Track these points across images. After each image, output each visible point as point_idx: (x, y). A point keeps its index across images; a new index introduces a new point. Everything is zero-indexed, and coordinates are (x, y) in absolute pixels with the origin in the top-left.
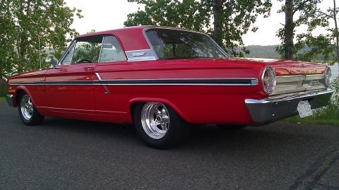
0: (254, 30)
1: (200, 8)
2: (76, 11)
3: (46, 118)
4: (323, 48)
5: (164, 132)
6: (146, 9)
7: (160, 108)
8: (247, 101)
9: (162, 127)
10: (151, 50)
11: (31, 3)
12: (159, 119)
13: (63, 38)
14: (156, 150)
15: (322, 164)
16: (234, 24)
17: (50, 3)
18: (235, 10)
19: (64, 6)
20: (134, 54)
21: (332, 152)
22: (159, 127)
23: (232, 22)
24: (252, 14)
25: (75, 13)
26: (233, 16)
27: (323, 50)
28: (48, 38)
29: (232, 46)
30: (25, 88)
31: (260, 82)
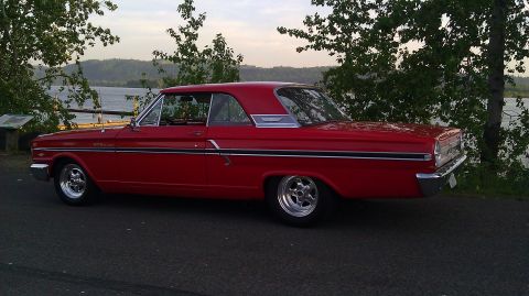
8: (418, 176)
10: (289, 115)
20: (264, 119)
30: (75, 156)
31: (434, 156)
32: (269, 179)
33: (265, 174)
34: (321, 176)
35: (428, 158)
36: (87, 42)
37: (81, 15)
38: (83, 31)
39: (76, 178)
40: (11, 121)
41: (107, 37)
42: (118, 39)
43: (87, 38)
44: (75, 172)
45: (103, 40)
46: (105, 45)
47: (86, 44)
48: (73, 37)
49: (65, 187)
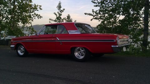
8: (112, 46)
20: (71, 32)
25: (38, 7)
30: (21, 43)
31: (116, 41)
32: (72, 48)
33: (71, 47)
34: (86, 47)
35: (115, 41)
36: (34, 18)
37: (32, 11)
38: (33, 15)
39: (22, 49)
40: (10, 37)
41: (39, 17)
42: (42, 17)
43: (34, 17)
44: (22, 48)
45: (38, 17)
46: (38, 19)
47: (33, 19)
48: (30, 16)
49: (19, 52)
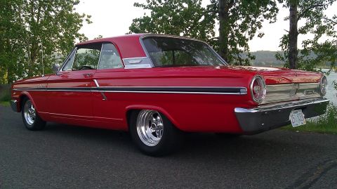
0: (261, 36)
1: (205, 14)
2: (86, 17)
3: (48, 123)
4: (329, 55)
5: (159, 139)
6: (152, 14)
7: (155, 116)
8: (237, 110)
9: (157, 134)
10: (147, 58)
11: (42, 9)
12: (154, 126)
13: (71, 44)
14: (150, 157)
15: (313, 175)
16: (240, 31)
17: (60, 9)
18: (241, 16)
19: (73, 12)
20: (130, 62)
21: (325, 162)
22: (154, 134)
23: (237, 28)
24: (258, 20)
25: (84, 19)
26: (239, 22)
27: (330, 57)
28: (58, 43)
29: (238, 52)
30: (29, 94)
33: (127, 107)
34: (164, 111)
35: (244, 92)
